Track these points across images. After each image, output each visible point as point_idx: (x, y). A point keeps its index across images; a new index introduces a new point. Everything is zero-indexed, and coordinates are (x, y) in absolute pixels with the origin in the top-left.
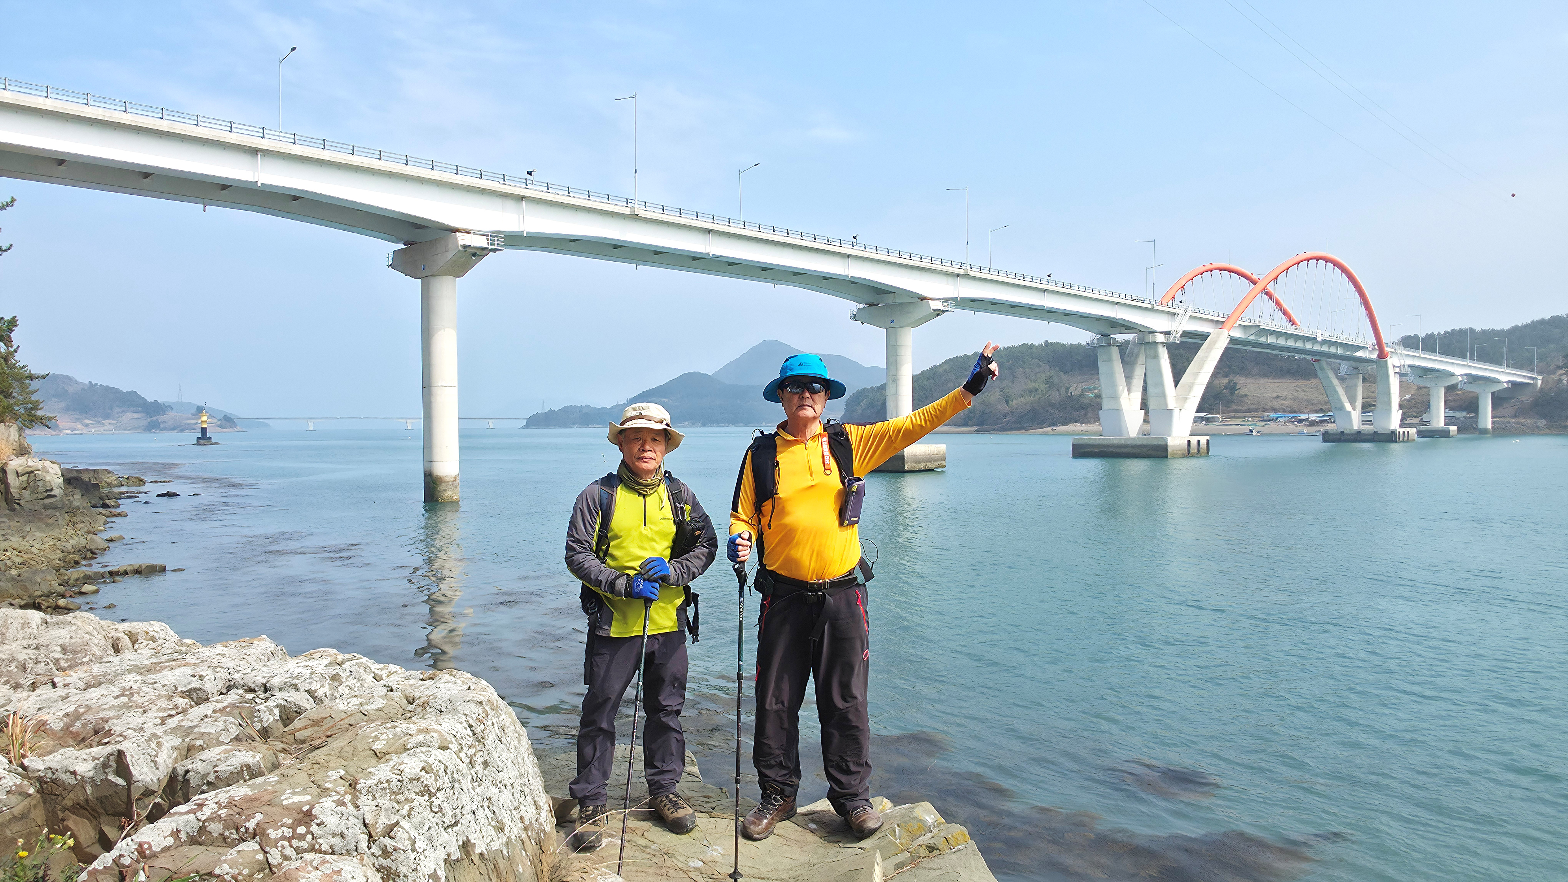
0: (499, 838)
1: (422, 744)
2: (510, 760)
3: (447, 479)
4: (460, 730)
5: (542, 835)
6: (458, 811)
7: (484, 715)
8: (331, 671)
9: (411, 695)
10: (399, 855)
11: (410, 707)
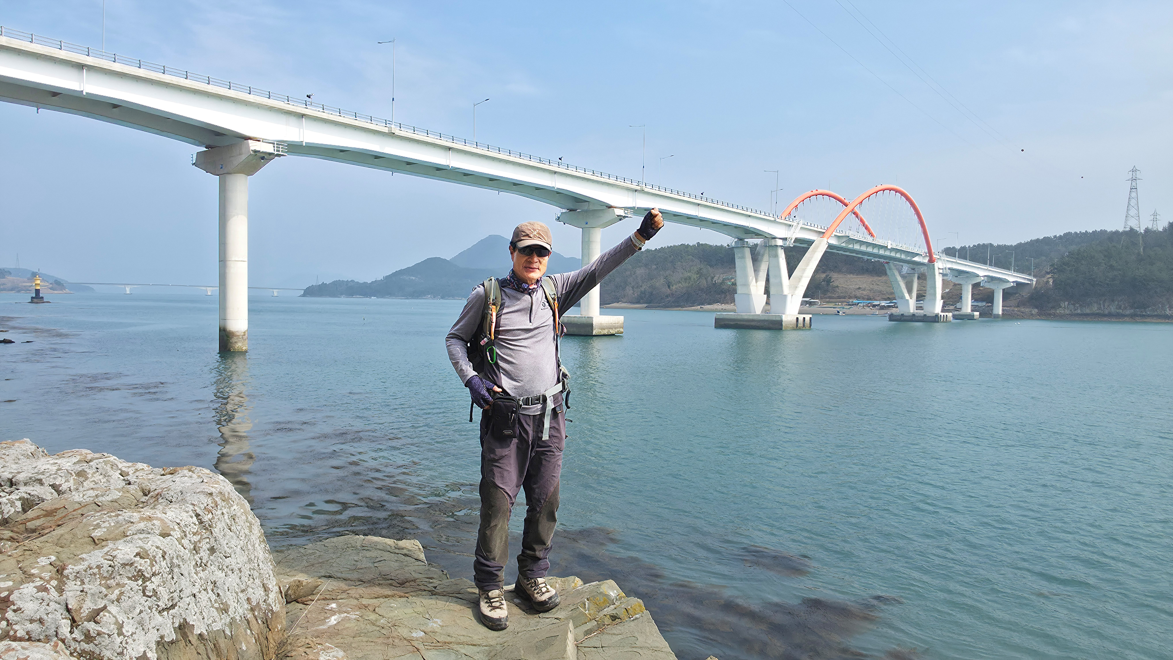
0: (221, 619)
1: (142, 531)
2: (239, 547)
3: (238, 334)
4: (185, 518)
5: (270, 614)
6: (175, 595)
7: (213, 505)
8: (78, 468)
9: (148, 488)
10: (103, 639)
11: (144, 499)
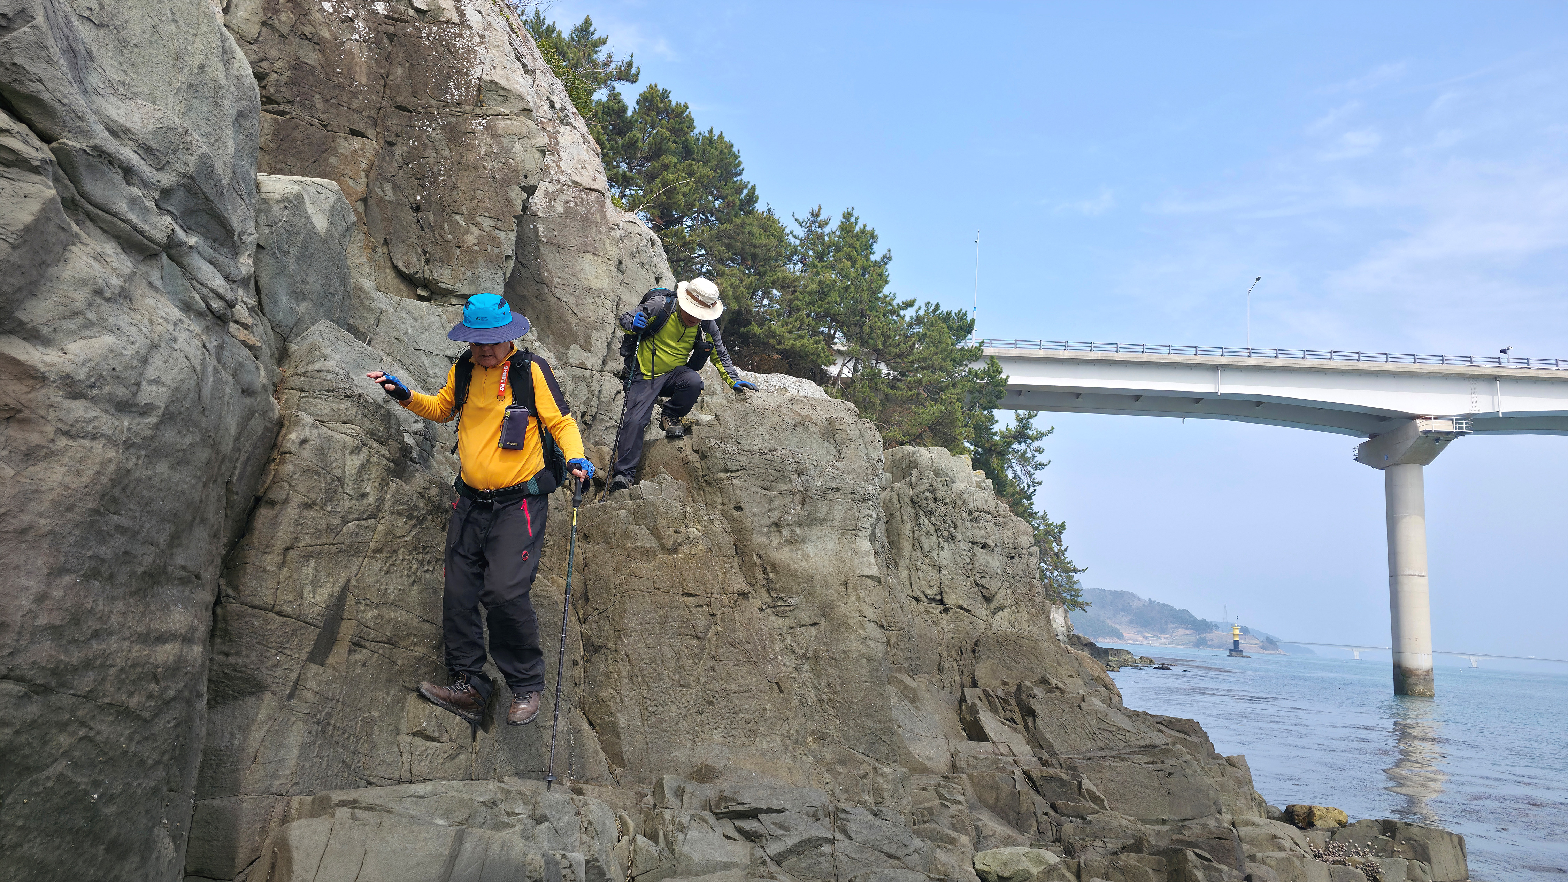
3: (1418, 673)
